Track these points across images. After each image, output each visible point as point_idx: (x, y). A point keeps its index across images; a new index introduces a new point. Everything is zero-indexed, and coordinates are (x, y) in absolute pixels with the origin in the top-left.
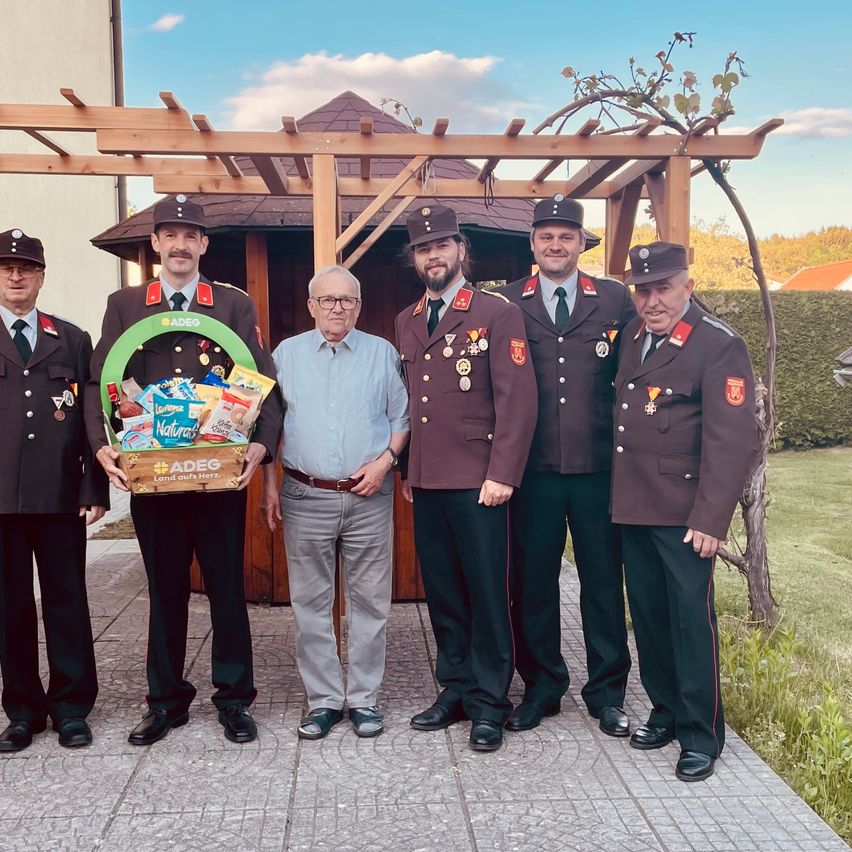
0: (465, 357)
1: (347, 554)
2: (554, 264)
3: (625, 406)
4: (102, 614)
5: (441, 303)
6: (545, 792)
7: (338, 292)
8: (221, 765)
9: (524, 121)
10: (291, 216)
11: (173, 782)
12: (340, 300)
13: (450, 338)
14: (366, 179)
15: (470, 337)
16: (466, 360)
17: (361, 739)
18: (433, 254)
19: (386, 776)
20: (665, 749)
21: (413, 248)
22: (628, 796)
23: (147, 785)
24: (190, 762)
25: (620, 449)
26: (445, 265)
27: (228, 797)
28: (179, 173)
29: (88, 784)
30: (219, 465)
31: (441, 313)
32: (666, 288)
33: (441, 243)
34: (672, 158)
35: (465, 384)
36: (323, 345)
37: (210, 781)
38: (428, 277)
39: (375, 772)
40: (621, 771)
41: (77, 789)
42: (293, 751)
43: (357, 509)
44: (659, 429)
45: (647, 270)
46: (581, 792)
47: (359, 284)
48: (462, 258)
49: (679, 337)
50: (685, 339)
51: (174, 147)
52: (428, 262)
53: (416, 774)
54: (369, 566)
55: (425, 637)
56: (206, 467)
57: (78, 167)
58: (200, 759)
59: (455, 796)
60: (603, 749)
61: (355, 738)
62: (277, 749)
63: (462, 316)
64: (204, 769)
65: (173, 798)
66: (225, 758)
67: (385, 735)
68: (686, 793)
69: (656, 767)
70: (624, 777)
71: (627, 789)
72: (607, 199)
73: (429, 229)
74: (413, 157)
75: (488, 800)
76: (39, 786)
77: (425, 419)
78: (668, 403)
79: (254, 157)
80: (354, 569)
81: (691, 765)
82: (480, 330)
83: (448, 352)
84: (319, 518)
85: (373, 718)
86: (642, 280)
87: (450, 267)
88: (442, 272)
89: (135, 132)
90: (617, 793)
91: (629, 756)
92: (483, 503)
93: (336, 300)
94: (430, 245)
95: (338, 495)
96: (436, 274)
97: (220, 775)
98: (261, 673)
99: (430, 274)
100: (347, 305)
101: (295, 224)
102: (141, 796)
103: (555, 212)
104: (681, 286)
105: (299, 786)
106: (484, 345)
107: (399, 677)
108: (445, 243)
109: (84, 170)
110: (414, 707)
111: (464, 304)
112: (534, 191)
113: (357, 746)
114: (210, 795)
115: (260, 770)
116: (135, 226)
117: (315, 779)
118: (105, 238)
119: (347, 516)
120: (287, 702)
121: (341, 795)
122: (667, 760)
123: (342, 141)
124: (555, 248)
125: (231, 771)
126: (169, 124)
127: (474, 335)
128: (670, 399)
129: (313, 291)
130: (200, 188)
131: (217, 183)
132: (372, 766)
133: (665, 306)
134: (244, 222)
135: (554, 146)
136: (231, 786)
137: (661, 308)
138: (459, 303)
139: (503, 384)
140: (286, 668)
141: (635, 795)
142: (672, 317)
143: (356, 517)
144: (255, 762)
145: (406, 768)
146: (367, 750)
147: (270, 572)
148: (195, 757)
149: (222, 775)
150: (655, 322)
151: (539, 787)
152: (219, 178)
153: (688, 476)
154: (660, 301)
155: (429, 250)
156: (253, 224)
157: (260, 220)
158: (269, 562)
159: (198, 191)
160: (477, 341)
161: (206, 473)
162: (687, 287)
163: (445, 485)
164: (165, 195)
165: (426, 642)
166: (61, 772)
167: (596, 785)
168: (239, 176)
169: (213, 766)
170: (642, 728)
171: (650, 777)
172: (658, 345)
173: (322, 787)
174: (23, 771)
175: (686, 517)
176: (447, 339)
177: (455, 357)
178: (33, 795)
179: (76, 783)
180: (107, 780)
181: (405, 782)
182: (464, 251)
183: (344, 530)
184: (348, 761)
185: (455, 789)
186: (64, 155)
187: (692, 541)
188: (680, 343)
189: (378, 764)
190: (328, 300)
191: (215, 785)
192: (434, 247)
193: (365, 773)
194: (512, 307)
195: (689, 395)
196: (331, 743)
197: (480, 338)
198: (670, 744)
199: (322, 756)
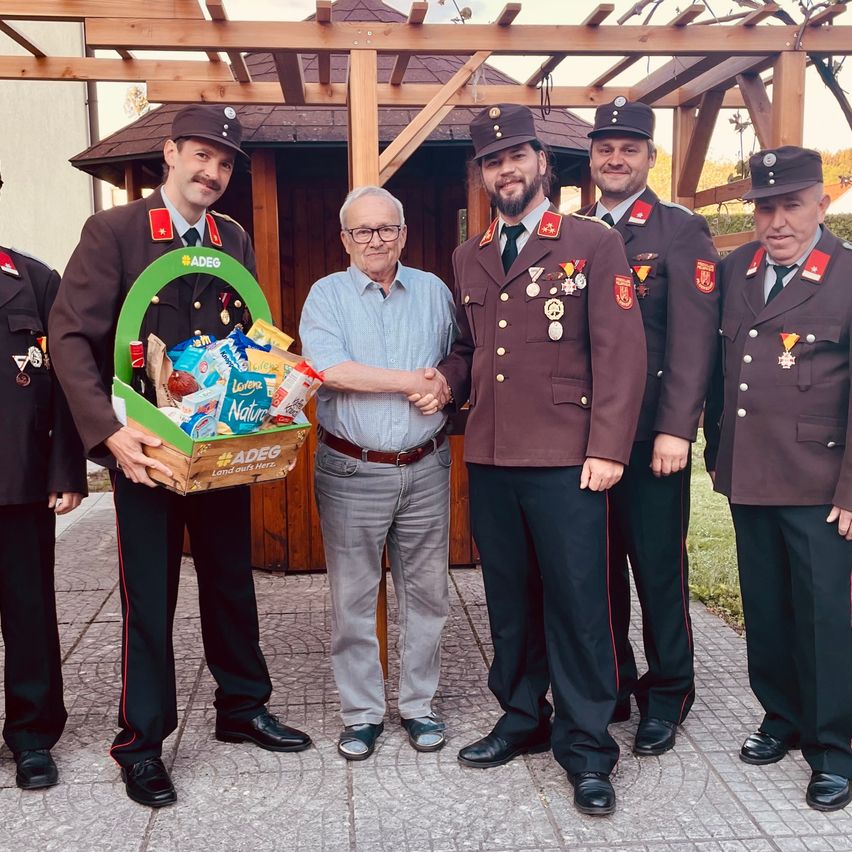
0: (557, 296)
1: (401, 541)
2: (616, 182)
3: (748, 358)
4: (96, 587)
5: (522, 229)
6: (658, 829)
7: (374, 220)
8: (260, 795)
9: (613, 5)
10: (304, 130)
11: (205, 821)
12: (378, 230)
13: (535, 272)
14: (396, 84)
15: (564, 271)
16: (558, 301)
17: (421, 754)
18: (507, 168)
19: (461, 807)
20: (783, 763)
21: (479, 161)
22: (759, 834)
23: (173, 825)
24: (221, 791)
25: (742, 412)
26: (522, 181)
27: (274, 841)
28: (177, 78)
29: (101, 825)
30: (278, 452)
31: (521, 243)
32: (796, 205)
33: (516, 151)
34: (784, 53)
35: (556, 331)
36: (369, 287)
37: (249, 817)
38: (501, 199)
39: (447, 802)
40: (742, 797)
41: (88, 832)
42: (343, 773)
43: (418, 485)
44: (798, 387)
45: (772, 181)
46: (702, 829)
47: (400, 205)
48: (543, 171)
49: (814, 269)
50: (823, 271)
51: (181, 40)
52: (500, 178)
53: (497, 805)
54: (431, 554)
55: (467, 614)
56: (267, 456)
57: (56, 71)
58: (233, 784)
59: (550, 837)
60: (710, 765)
61: (413, 752)
62: (323, 769)
63: (550, 246)
64: (241, 801)
65: (207, 844)
66: (262, 784)
67: (447, 749)
68: (828, 828)
69: (781, 791)
70: (748, 805)
71: (756, 824)
72: (675, 108)
73: (499, 135)
74: (472, 53)
75: (591, 842)
76: (42, 828)
77: (500, 377)
78: (808, 353)
79: (276, 53)
80: (410, 558)
81: (825, 791)
82: (577, 262)
83: (533, 290)
84: (374, 500)
85: (434, 727)
86: (763, 193)
87: (528, 181)
88: (518, 191)
89: (133, 21)
90: (746, 830)
91: (744, 774)
92: (588, 488)
93: (373, 231)
94: (502, 156)
95: (395, 470)
96: (510, 194)
97: (260, 809)
98: (288, 663)
99: (503, 194)
100: (388, 236)
101: (309, 139)
102: (167, 841)
103: (614, 120)
104: (815, 203)
105: (359, 824)
106: (581, 282)
107: (449, 667)
108: (521, 152)
109: (64, 75)
110: (474, 709)
111: (552, 231)
112: (592, 99)
113: (417, 764)
114: (252, 839)
115: (307, 801)
116: (120, 143)
117: (375, 813)
118: (87, 157)
119: (405, 495)
120: (324, 703)
121: (412, 836)
122: (790, 780)
123: (386, 33)
124: (615, 163)
125: (273, 803)
126: (174, 12)
127: (569, 269)
128: (812, 347)
129: (345, 221)
130: (202, 96)
131: (222, 90)
132: (442, 794)
133: (792, 228)
134: (250, 138)
135: (643, 39)
136: (276, 826)
137: (787, 231)
138: (545, 229)
139: (602, 332)
140: (316, 656)
141: (768, 832)
142: (801, 242)
143: (415, 496)
144: (301, 790)
145: (481, 796)
146: (430, 770)
147: (284, 537)
148: (227, 783)
149: (262, 809)
150: (780, 247)
151: (650, 823)
152: (222, 84)
153: (831, 444)
154: (787, 222)
155: (500, 163)
156: (261, 140)
157: (269, 135)
158: (284, 526)
159: (200, 100)
160: (573, 277)
161: (263, 462)
162: (821, 205)
163: (525, 462)
164: (159, 105)
165: (470, 620)
166: (66, 807)
167: (717, 819)
168: (249, 81)
169: (250, 797)
170: (752, 737)
171: (779, 806)
172: (786, 280)
173: (386, 825)
174: (20, 806)
175: (831, 493)
176: (532, 274)
177: (544, 297)
178: (35, 843)
179: (86, 823)
180: (124, 819)
181: (486, 817)
182: (545, 163)
183: (402, 510)
184: (411, 786)
185: (548, 826)
186: (40, 56)
187: (837, 521)
188: (817, 278)
189: (447, 790)
190: (364, 232)
191: (256, 824)
192: (508, 158)
193: (433, 803)
194: (615, 234)
195: (837, 341)
196: (386, 762)
197: (576, 272)
198: (787, 756)
199: (379, 778)
